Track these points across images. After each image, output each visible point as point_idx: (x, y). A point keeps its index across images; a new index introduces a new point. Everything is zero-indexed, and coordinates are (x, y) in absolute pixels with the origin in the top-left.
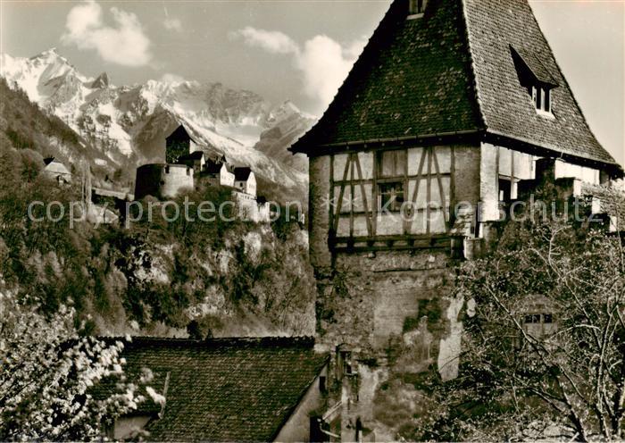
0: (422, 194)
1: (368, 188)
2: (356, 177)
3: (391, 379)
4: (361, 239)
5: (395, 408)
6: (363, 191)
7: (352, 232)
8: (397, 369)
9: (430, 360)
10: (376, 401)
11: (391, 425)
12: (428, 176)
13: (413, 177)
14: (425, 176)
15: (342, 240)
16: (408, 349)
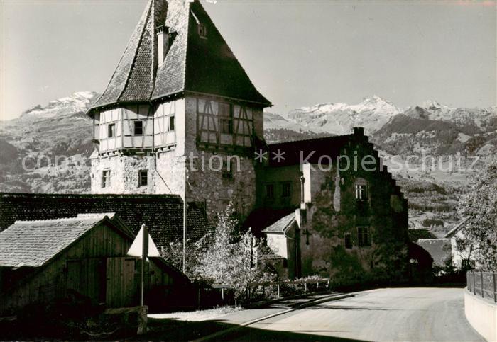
0: (241, 127)
1: (216, 120)
2: (210, 113)
3: (318, 211)
4: (213, 145)
5: (319, 223)
6: (213, 120)
7: (209, 140)
8: (320, 206)
9: (331, 203)
10: (313, 221)
11: (319, 231)
12: (243, 120)
13: (236, 119)
14: (242, 119)
15: (204, 143)
16: (323, 197)
